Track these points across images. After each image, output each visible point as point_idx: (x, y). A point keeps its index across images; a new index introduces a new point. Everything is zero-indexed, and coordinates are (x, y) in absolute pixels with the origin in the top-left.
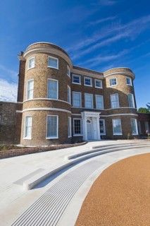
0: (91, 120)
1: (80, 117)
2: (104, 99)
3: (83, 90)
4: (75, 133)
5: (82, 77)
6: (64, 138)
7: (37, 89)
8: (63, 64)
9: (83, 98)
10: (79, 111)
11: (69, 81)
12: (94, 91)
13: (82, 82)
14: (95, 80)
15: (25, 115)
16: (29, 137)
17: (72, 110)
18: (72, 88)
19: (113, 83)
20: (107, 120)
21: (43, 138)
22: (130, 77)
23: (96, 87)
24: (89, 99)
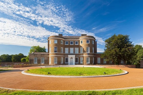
0: (72, 58)
1: (68, 57)
2: (79, 49)
3: (69, 47)
4: (66, 62)
5: (69, 41)
6: (59, 63)
7: (52, 50)
8: (59, 41)
9: (69, 50)
10: (67, 55)
11: (62, 46)
12: (74, 47)
13: (69, 44)
14: (75, 42)
15: (50, 57)
16: (50, 63)
17: (64, 55)
18: (65, 47)
19: (82, 43)
20: (79, 57)
21: (53, 63)
22: (89, 39)
23: (75, 44)
24: (72, 50)
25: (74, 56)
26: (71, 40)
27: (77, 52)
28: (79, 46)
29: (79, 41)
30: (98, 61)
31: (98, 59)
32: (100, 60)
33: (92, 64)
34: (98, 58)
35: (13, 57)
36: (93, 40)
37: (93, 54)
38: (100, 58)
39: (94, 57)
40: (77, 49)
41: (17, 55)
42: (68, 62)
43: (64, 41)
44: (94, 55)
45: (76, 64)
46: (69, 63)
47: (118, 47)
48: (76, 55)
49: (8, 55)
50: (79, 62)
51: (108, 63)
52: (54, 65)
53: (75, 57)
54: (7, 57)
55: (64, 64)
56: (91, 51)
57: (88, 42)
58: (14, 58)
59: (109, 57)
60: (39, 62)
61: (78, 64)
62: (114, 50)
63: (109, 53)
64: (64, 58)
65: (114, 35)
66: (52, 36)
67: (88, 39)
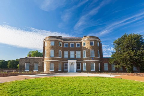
0: (72, 64)
1: (67, 62)
2: (81, 53)
3: (69, 50)
4: (65, 69)
5: (69, 43)
6: (56, 71)
7: (47, 54)
8: (57, 43)
9: (69, 53)
10: (67, 59)
11: (60, 49)
12: (75, 50)
13: (69, 46)
14: (76, 43)
15: (45, 63)
16: (45, 70)
17: (63, 60)
18: (64, 50)
19: (84, 45)
20: (82, 63)
21: (49, 70)
22: (94, 40)
23: (77, 47)
24: (72, 53)
25: (75, 61)
26: (71, 42)
27: (79, 56)
28: (81, 49)
29: (81, 43)
30: (105, 67)
31: (105, 66)
32: (107, 65)
33: (98, 72)
34: (105, 64)
35: (9, 62)
36: (98, 41)
37: (98, 59)
38: (107, 64)
39: (100, 62)
40: (78, 53)
41: (14, 60)
42: (67, 69)
43: (63, 43)
44: (100, 59)
45: (77, 72)
46: (69, 70)
47: (132, 50)
48: (78, 60)
49: (4, 61)
50: (82, 69)
51: (117, 71)
52: (50, 72)
53: (77, 62)
54: (2, 62)
55: (63, 71)
56: (96, 55)
57: (91, 43)
58: (10, 64)
59: (121, 62)
60: (31, 69)
61: (80, 72)
62: (127, 52)
63: (121, 57)
64: (63, 63)
65: (125, 35)
66: (49, 37)
67: (92, 40)
